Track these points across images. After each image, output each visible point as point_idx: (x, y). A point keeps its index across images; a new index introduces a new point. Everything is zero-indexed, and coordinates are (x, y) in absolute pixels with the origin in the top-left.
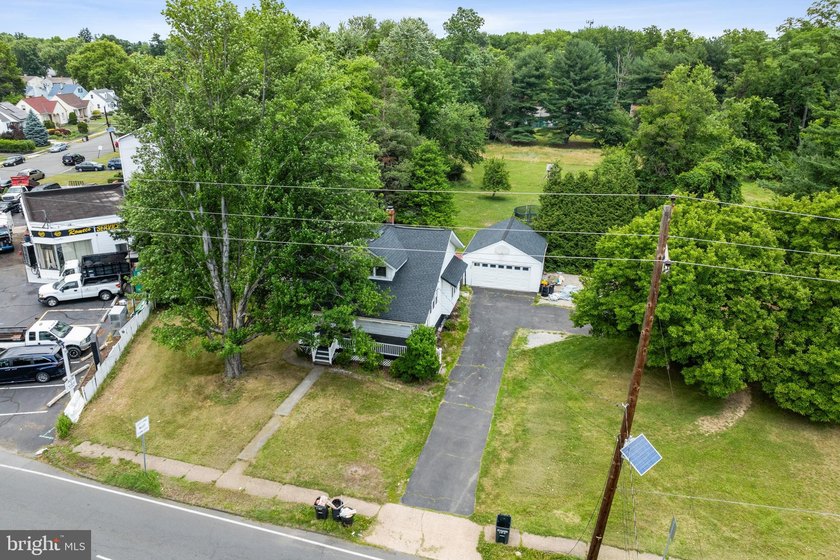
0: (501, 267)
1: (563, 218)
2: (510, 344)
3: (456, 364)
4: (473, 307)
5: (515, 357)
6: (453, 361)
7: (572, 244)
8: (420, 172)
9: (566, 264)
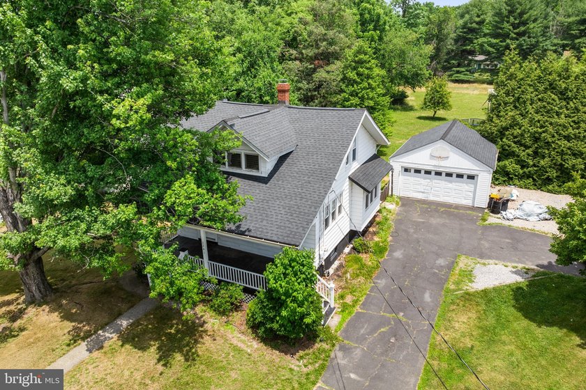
0: (438, 174)
1: (519, 119)
2: (446, 280)
3: (358, 309)
4: (399, 222)
5: (453, 303)
6: (355, 302)
7: (530, 151)
8: (352, 75)
9: (521, 177)
